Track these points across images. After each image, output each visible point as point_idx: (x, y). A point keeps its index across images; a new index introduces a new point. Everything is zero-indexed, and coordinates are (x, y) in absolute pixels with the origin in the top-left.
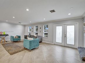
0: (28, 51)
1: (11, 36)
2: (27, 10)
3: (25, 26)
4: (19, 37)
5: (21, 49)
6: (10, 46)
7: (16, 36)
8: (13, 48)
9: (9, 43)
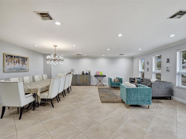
0: (125, 107)
1: (109, 78)
2: (120, 35)
3: (132, 58)
4: (120, 80)
5: (116, 100)
6: (106, 92)
7: (116, 78)
8: (107, 96)
9: (106, 88)
